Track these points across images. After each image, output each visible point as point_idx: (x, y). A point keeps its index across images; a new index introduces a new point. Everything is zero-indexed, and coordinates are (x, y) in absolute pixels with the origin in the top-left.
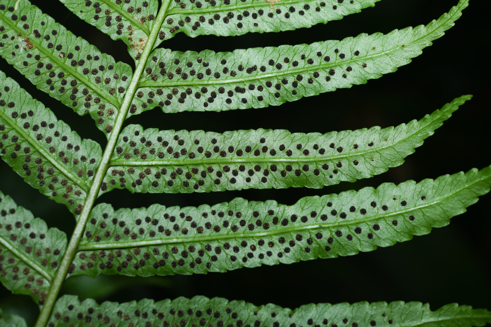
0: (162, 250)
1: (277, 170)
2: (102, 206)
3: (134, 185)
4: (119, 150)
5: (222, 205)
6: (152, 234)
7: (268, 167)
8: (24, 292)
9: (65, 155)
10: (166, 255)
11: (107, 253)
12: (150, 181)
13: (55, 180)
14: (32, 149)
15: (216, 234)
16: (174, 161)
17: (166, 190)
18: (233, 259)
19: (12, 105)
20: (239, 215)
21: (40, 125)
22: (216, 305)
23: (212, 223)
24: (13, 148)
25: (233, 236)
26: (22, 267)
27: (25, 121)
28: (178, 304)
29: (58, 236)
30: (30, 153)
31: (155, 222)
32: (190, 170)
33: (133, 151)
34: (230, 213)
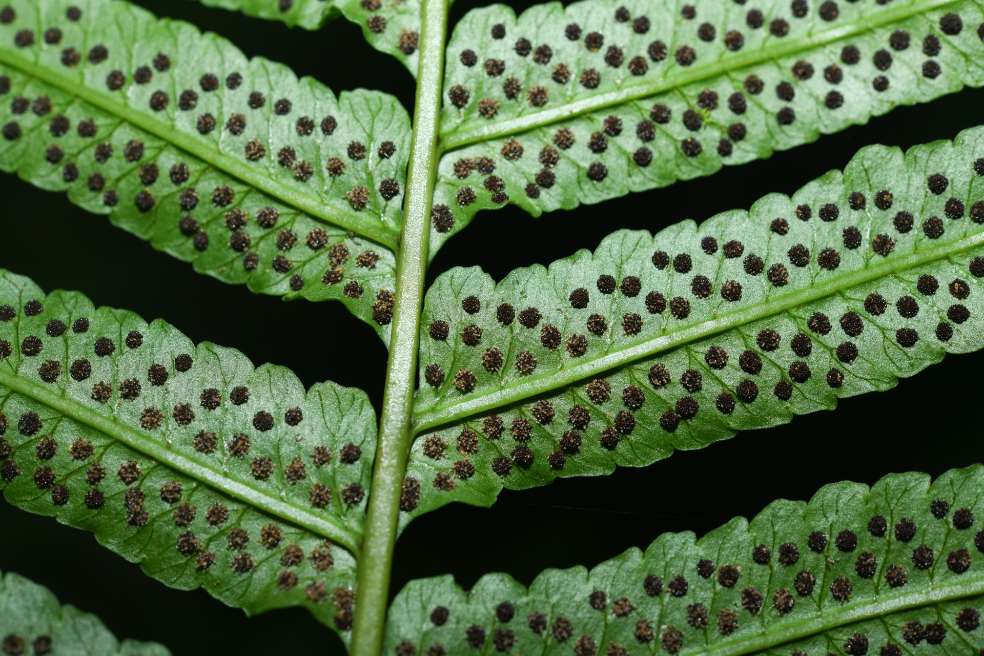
0: (676, 367)
1: (964, 28)
2: (452, 277)
3: (532, 192)
4: (459, 97)
5: (824, 183)
6: (633, 325)
7: (931, 28)
8: (282, 599)
9: (297, 154)
10: (692, 380)
11: (507, 419)
12: (578, 166)
13: (287, 241)
14: (193, 167)
15: (831, 277)
16: (636, 87)
17: (634, 184)
18: (907, 338)
19: (99, 55)
20: (883, 201)
21: (198, 89)
22: (895, 501)
23: (808, 246)
24: (135, 179)
25: (887, 268)
26: (255, 527)
27: (150, 89)
28: (773, 526)
29: (343, 404)
30: (191, 179)
31: (632, 287)
32: (694, 102)
33: (501, 88)
34: (857, 202)
